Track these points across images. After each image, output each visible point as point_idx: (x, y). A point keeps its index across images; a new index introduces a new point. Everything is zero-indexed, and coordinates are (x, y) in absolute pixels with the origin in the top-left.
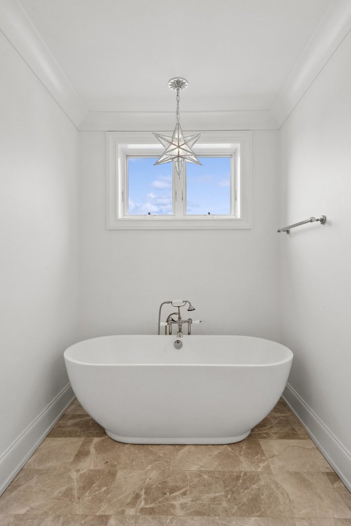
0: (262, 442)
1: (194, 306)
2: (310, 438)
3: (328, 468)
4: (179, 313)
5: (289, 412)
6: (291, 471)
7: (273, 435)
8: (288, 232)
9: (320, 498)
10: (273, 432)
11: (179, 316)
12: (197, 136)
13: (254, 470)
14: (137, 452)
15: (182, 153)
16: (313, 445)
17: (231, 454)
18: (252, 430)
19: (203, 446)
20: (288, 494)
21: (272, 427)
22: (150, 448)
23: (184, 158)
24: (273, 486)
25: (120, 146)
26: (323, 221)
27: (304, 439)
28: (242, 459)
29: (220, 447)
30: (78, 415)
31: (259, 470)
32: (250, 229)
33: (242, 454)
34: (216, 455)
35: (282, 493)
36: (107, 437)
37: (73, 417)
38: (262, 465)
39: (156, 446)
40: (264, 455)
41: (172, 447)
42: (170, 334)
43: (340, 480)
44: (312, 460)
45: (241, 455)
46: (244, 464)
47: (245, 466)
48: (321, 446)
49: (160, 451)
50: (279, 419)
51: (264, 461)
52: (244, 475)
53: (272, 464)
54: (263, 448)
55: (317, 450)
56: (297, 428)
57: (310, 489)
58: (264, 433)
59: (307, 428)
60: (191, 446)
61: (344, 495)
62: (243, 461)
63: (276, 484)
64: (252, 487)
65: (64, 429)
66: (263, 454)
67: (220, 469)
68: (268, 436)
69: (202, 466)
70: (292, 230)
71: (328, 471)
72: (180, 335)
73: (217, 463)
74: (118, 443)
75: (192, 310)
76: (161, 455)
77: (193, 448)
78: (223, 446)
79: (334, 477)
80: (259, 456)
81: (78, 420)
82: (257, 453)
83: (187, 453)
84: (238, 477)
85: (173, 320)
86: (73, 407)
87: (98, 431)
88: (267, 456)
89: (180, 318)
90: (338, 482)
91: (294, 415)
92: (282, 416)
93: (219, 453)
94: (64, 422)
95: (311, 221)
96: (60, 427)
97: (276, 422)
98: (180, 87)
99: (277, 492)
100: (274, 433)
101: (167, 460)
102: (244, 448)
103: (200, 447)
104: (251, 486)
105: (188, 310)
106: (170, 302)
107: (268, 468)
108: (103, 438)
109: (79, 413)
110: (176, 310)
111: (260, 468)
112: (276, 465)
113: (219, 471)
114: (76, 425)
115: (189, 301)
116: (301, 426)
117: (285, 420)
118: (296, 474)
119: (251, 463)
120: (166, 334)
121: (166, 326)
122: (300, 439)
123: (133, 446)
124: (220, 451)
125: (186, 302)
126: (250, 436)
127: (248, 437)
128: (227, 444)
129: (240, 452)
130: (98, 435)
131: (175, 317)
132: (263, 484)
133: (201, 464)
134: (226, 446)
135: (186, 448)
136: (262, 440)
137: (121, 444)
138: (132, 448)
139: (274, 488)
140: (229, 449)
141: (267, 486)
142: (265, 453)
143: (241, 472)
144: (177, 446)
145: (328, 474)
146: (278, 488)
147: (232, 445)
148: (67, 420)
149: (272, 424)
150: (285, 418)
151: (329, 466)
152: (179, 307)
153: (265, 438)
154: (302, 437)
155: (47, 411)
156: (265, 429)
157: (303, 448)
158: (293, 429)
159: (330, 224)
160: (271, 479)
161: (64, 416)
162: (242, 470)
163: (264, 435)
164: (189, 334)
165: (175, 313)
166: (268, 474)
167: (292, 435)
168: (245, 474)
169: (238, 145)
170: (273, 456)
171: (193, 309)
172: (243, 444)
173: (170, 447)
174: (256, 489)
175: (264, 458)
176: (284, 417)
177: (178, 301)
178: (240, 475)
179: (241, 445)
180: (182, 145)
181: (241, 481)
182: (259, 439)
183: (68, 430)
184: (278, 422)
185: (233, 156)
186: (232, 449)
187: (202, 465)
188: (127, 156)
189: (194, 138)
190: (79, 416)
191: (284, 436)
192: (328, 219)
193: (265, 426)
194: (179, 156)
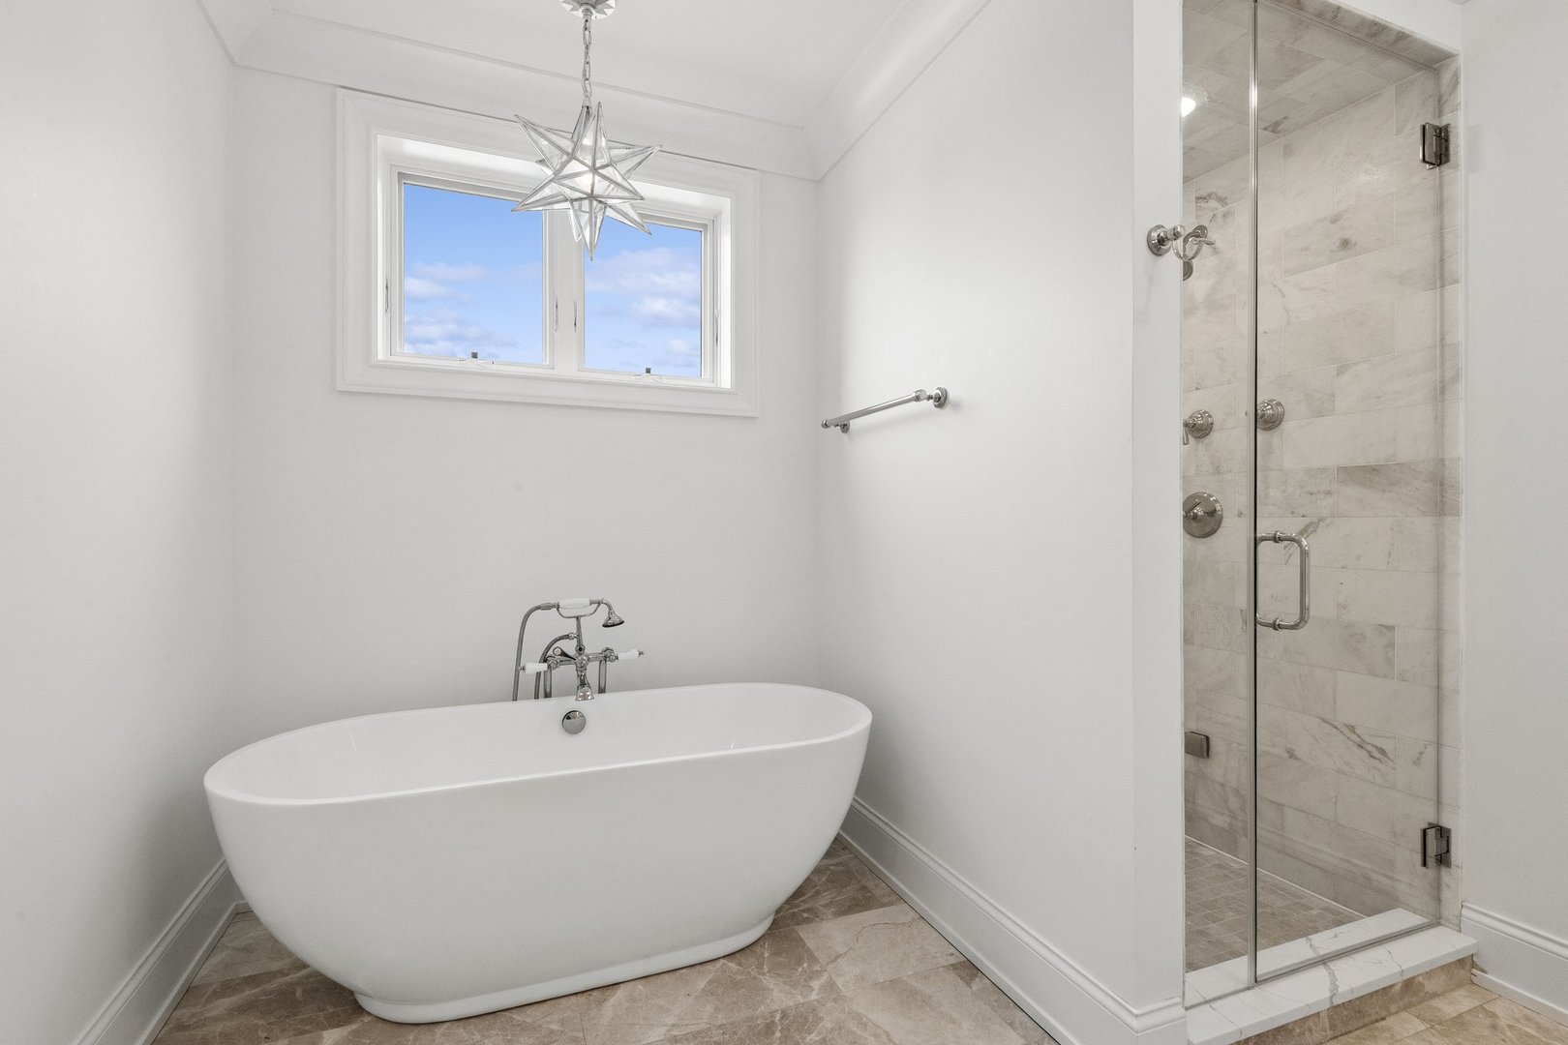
0: (804, 932)
1: (620, 613)
2: (901, 898)
3: (952, 955)
4: (579, 637)
5: (846, 852)
6: (881, 981)
7: (825, 911)
8: (845, 428)
9: (953, 1021)
10: (823, 902)
11: (579, 642)
12: (642, 151)
13: (801, 1000)
14: (477, 1037)
15: (601, 187)
16: (912, 914)
17: (738, 977)
18: (778, 911)
19: (666, 976)
20: (888, 1035)
21: (818, 893)
22: (517, 1016)
23: (606, 205)
24: (852, 1025)
25: (383, 141)
26: (941, 400)
27: (891, 904)
28: (768, 981)
29: (710, 967)
30: (245, 978)
31: (814, 996)
32: (754, 418)
33: (766, 970)
34: (703, 990)
35: (875, 1036)
36: (367, 1019)
37: (227, 988)
38: (816, 984)
39: (534, 1007)
40: (816, 960)
41: (581, 999)
42: (548, 695)
43: (980, 974)
44: (917, 946)
45: (764, 974)
46: (776, 993)
47: (779, 995)
48: (931, 912)
49: (548, 1019)
50: (829, 873)
51: (819, 973)
52: (782, 1018)
53: (838, 975)
54: (811, 944)
55: (922, 923)
56: (870, 885)
57: (928, 1009)
58: (804, 911)
59: (894, 879)
60: (634, 982)
61: (996, 1001)
62: (771, 986)
63: (857, 1017)
64: (807, 1040)
65: (200, 1033)
66: (813, 959)
67: (721, 1019)
68: (813, 915)
69: (673, 1025)
70: (854, 424)
71: (953, 960)
72: (585, 693)
73: (709, 1009)
74: (412, 1028)
75: (614, 625)
76: (554, 1027)
77: (640, 986)
78: (714, 963)
79: (968, 969)
80: (805, 965)
81: (249, 993)
82: (799, 961)
83: (628, 1004)
84: (769, 1028)
85: (564, 654)
86: (217, 959)
87: (331, 1010)
88: (823, 959)
89: (580, 649)
90: (977, 979)
91: (857, 856)
92: (832, 865)
93: (711, 982)
94: (197, 1010)
95: (917, 399)
96: (181, 1027)
97: (824, 879)
98: (594, 8)
99: (865, 1035)
100: (827, 906)
101: (575, 1034)
102: (766, 955)
103: (658, 980)
104: (804, 1039)
105: (605, 626)
106: (553, 606)
107: (831, 986)
108: (354, 1027)
109: (247, 971)
110: (570, 627)
111: (815, 993)
112: (845, 976)
113: (719, 1027)
114: (244, 1008)
115: (608, 599)
116: (880, 877)
117: (842, 872)
118: (893, 984)
119: (791, 986)
120: (537, 697)
121: (538, 674)
122: (883, 905)
123: (462, 1023)
124: (711, 976)
125: (599, 603)
126: (775, 923)
127: (770, 929)
128: (724, 957)
129: (760, 966)
130: (335, 1022)
131: (570, 647)
132: (829, 1026)
133: (671, 1020)
134: (722, 961)
135: (621, 992)
136: (804, 926)
137: (422, 1027)
138: (461, 1031)
139: (855, 1029)
140: (732, 965)
141: (840, 1028)
142: (816, 954)
143: (772, 1014)
144: (595, 993)
145: (954, 967)
146: (865, 1025)
147: (738, 955)
148: (207, 1001)
149: (816, 886)
150: (840, 868)
151: (953, 950)
152: (578, 618)
153: (808, 921)
154: (885, 900)
155: (132, 986)
156: (804, 901)
157: (894, 924)
158: (864, 888)
159: (957, 406)
160: (843, 1011)
161: (189, 992)
162: (776, 1007)
163: (805, 915)
164: (602, 690)
165: (567, 637)
166: (835, 1000)
167: (862, 902)
168: (784, 1015)
169: (725, 204)
170: (836, 958)
171: (617, 621)
172: (763, 946)
173: (573, 999)
174: (816, 1041)
175: (817, 968)
176: (837, 865)
177: (575, 602)
178: (773, 1022)
179: (758, 949)
180: (604, 167)
181: (778, 1034)
182: (795, 927)
183: (220, 1029)
184: (827, 880)
185: (710, 227)
186: (740, 964)
187: (672, 1022)
188: (401, 175)
189: (634, 155)
190: (252, 980)
191: (849, 907)
192: (951, 396)
193: (803, 895)
194: (591, 196)
